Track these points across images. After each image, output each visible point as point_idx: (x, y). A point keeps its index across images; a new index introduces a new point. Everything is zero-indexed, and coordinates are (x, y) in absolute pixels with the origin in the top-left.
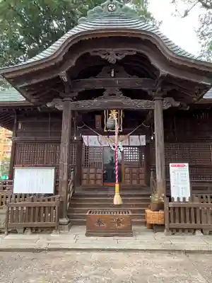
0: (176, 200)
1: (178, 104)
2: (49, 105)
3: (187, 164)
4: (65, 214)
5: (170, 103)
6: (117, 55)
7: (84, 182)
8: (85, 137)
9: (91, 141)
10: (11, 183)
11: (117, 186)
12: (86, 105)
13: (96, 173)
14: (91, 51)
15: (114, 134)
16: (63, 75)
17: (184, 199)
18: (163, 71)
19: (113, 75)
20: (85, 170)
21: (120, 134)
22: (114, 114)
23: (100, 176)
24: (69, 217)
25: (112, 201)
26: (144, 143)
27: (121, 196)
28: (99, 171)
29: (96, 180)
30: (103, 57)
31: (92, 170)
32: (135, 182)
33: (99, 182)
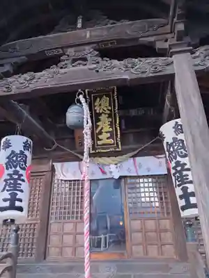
13: (75, 233)
19: (79, 25)
29: (75, 245)
31: (68, 228)
32: (153, 251)
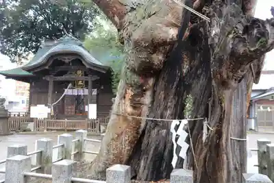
0: (90, 119)
2: (44, 78)
3: (96, 105)
5: (96, 78)
6: (69, 59)
7: (66, 113)
8: (66, 90)
10: (30, 113)
12: (59, 78)
13: (71, 108)
14: (58, 58)
16: (47, 68)
17: (94, 119)
18: (88, 67)
20: (66, 107)
23: (73, 110)
26: (96, 94)
29: (71, 112)
30: (63, 60)
33: (73, 114)
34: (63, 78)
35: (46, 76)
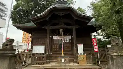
0: (79, 54)
1: (79, 27)
2: (43, 27)
3: (82, 44)
4: (48, 59)
5: (77, 27)
6: (62, 14)
7: (53, 49)
8: (53, 36)
9: (55, 37)
10: (32, 50)
11: (63, 51)
12: (53, 27)
13: (56, 47)
14: (55, 12)
15: (61, 35)
16: (47, 19)
17: (82, 54)
18: (75, 18)
19: (61, 19)
20: (53, 46)
21: (63, 35)
22: (62, 30)
23: (58, 48)
24: (49, 60)
25: (61, 55)
26: (70, 38)
27: (64, 53)
28: (57, 46)
29: (56, 49)
30: (59, 14)
31: (55, 46)
32: (68, 49)
34: (56, 27)
35: (45, 26)
